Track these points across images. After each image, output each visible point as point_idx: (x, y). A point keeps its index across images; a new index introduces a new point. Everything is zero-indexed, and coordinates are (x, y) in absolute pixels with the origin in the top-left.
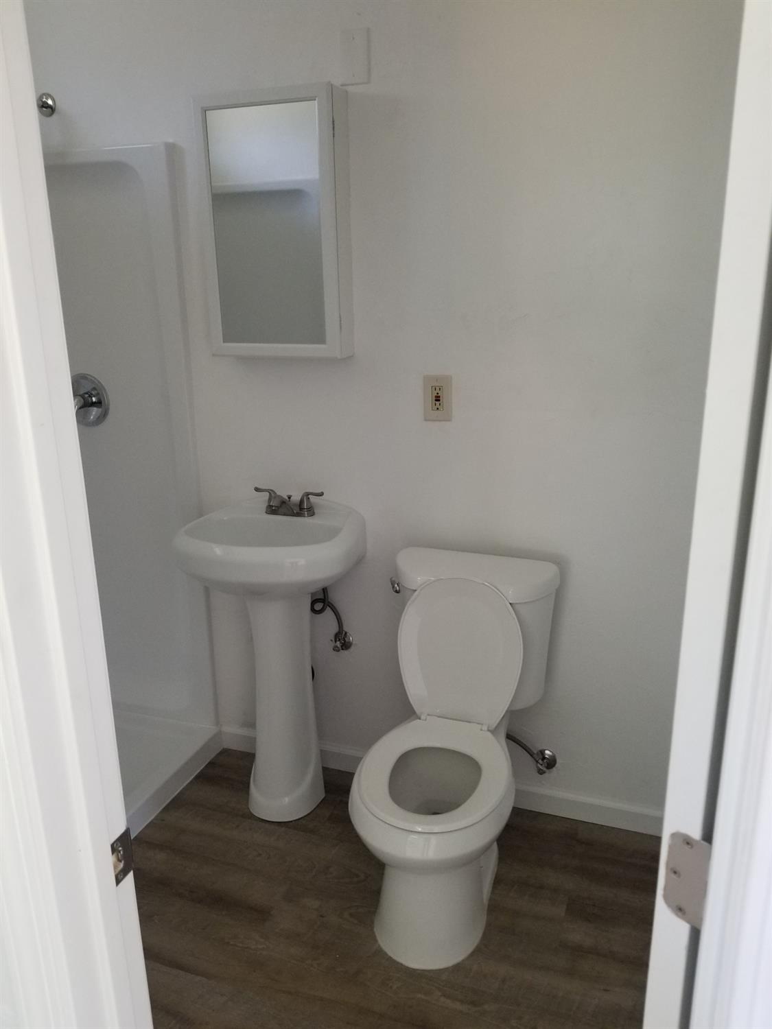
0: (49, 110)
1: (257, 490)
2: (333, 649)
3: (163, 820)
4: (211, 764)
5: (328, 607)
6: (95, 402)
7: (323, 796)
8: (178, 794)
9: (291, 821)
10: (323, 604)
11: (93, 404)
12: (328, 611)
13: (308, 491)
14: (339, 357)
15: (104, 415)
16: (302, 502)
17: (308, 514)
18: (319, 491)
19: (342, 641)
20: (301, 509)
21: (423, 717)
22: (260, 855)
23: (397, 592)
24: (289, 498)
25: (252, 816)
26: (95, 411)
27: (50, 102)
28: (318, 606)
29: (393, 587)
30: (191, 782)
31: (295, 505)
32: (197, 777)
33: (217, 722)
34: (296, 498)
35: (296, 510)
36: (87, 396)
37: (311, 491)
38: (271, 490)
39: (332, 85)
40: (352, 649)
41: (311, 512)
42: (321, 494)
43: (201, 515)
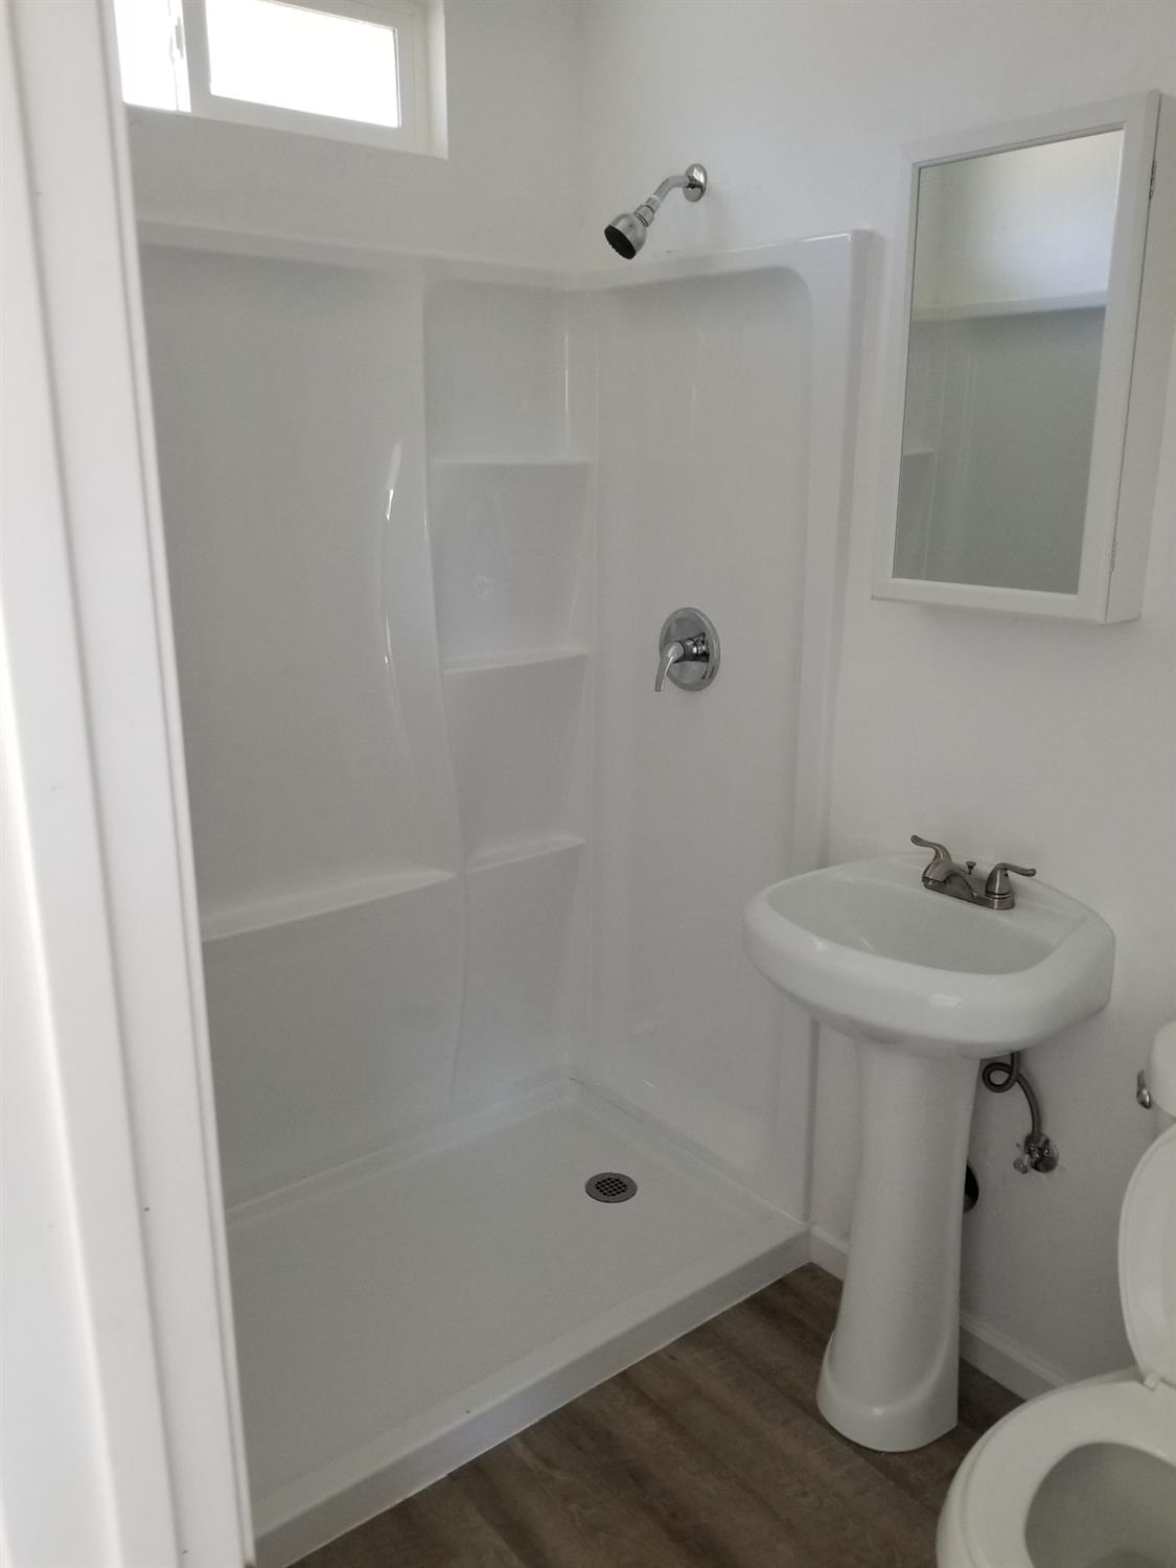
0: (699, 190)
1: (916, 840)
2: (1015, 1164)
3: (674, 1359)
4: (782, 1285)
5: (1017, 1084)
6: (697, 654)
7: (954, 1424)
8: (714, 1319)
9: (881, 1452)
10: (1007, 1075)
11: (696, 657)
12: (1016, 1092)
13: (1008, 862)
14: (1100, 620)
15: (708, 677)
16: (991, 879)
17: (1000, 904)
18: (1027, 866)
19: (1039, 1154)
20: (989, 892)
21: (1149, 1381)
22: (805, 1494)
23: (1146, 1105)
24: (971, 867)
25: (812, 1412)
26: (694, 666)
27: (700, 178)
28: (999, 1077)
29: (1139, 1093)
30: (739, 1305)
31: (979, 880)
32: (753, 1301)
33: (806, 1217)
34: (985, 868)
35: (979, 891)
36: (690, 643)
37: (1013, 863)
38: (939, 846)
39: (1161, 96)
40: (1056, 1173)
41: (1007, 901)
42: (1030, 873)
43: (823, 863)
